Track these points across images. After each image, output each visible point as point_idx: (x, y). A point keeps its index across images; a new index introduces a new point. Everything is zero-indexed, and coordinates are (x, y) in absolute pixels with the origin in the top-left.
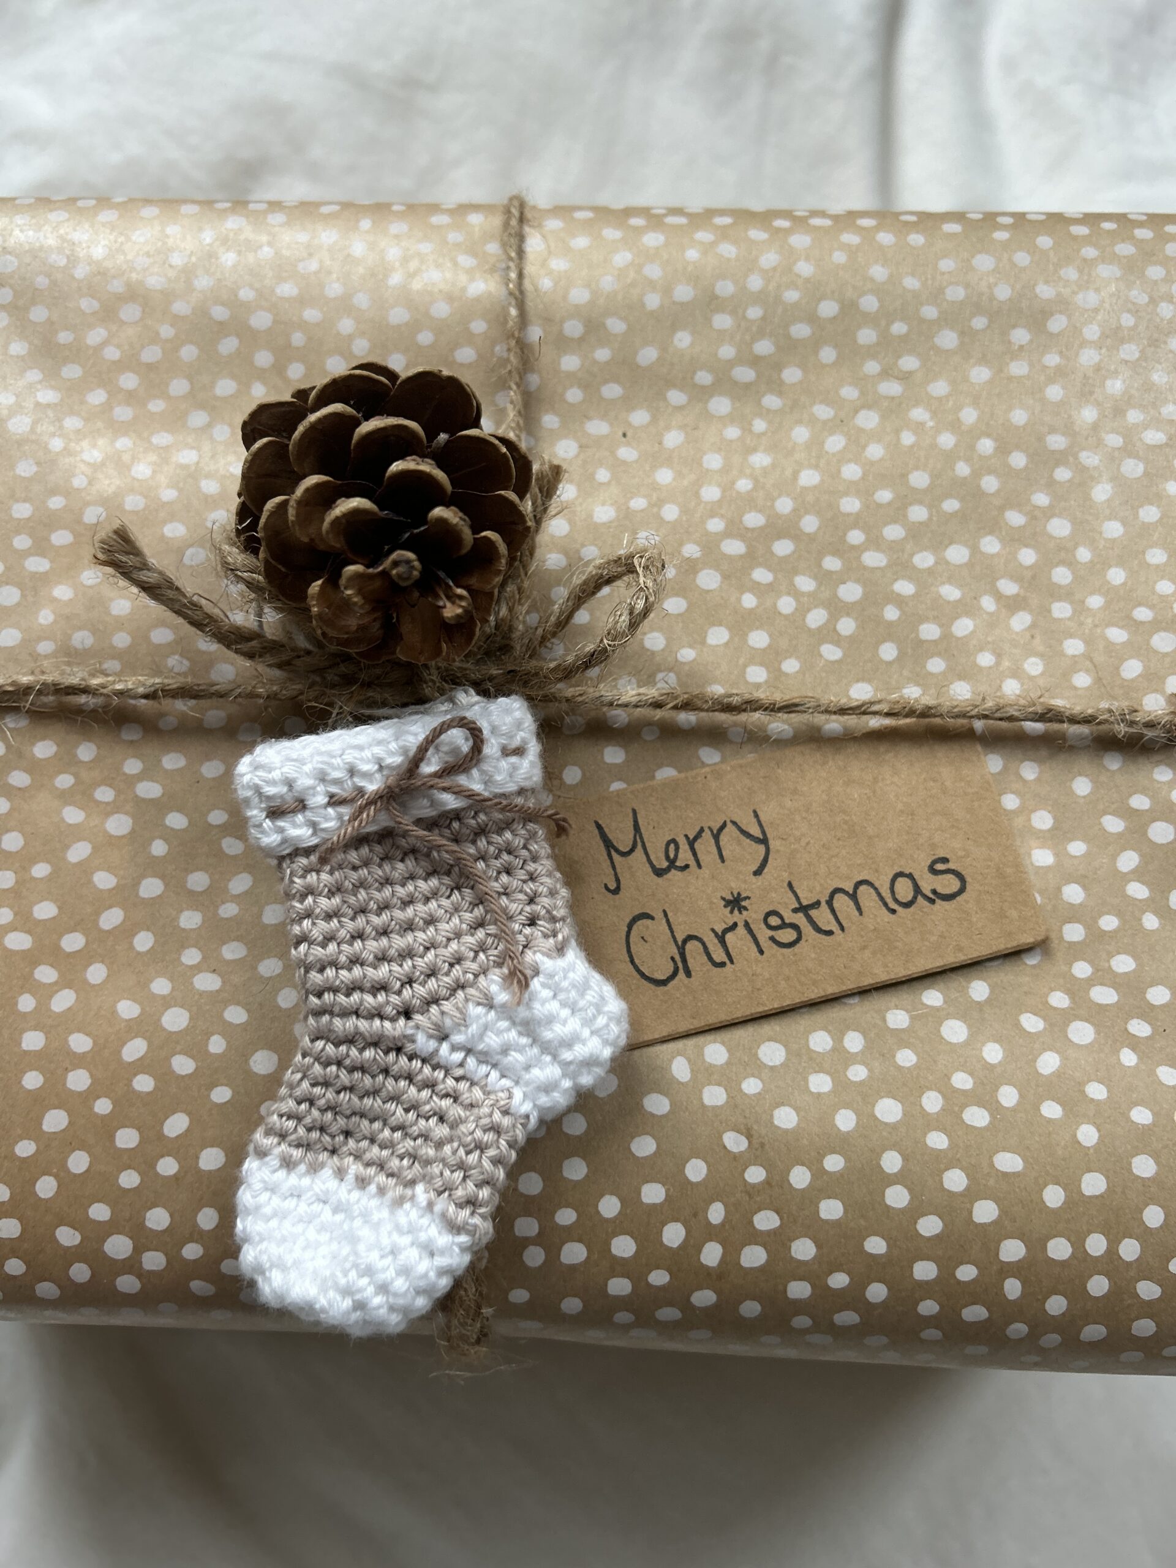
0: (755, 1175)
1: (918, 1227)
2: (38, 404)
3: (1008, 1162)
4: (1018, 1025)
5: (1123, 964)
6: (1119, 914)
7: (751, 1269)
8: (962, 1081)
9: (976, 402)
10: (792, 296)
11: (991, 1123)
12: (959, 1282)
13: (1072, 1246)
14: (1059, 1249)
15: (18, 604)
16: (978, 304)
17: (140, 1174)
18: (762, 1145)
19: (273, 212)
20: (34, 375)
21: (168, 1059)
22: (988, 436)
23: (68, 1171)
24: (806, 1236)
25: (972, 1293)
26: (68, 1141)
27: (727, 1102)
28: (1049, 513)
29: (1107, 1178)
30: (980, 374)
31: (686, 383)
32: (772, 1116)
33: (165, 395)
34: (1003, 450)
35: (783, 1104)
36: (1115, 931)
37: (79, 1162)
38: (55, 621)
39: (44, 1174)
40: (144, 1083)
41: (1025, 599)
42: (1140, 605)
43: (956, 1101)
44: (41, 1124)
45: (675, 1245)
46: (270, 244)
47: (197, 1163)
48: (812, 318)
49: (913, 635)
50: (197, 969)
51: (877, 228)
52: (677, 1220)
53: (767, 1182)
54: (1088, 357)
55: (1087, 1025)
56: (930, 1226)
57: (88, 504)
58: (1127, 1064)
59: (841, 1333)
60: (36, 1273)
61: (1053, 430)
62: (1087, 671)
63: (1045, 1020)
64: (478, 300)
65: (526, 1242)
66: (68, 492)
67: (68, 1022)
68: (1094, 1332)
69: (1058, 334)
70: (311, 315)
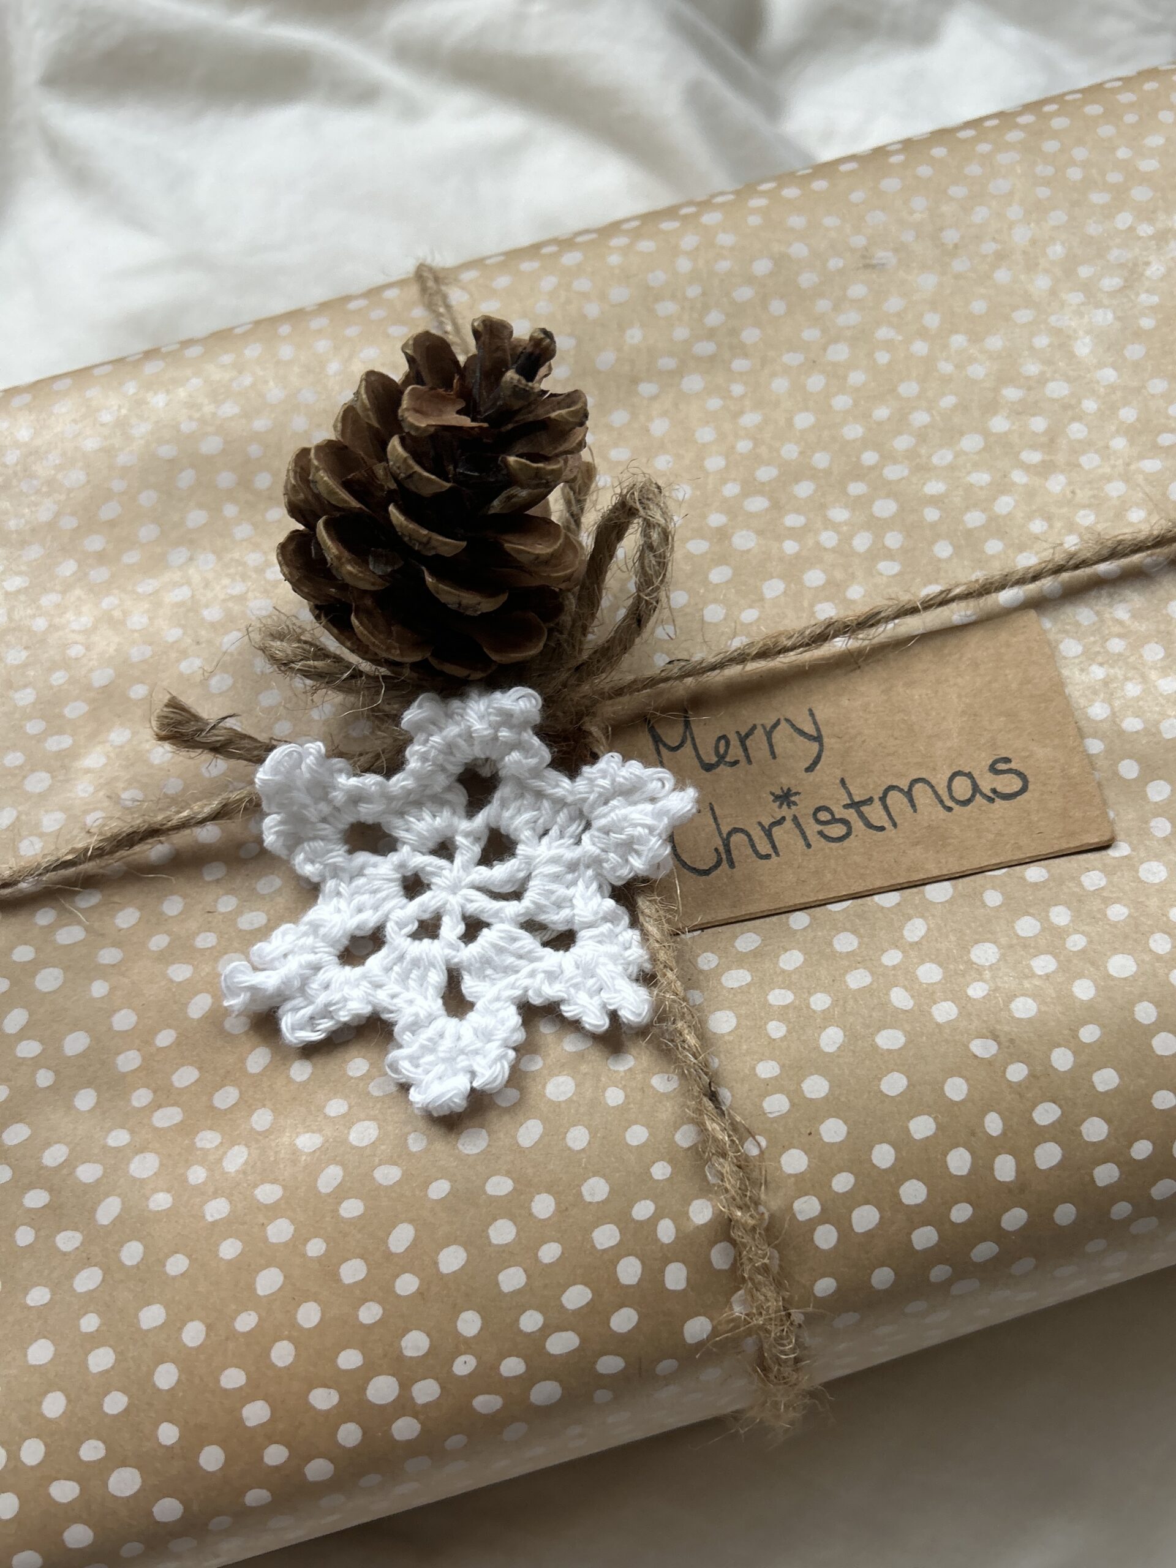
0: (1017, 1072)
10: (723, 266)
17: (379, 1303)
18: (1011, 1042)
21: (370, 1175)
22: (957, 332)
23: (301, 1329)
24: (1091, 1115)
26: (290, 1297)
27: (959, 1014)
28: (1043, 379)
30: (927, 281)
31: (652, 373)
33: (136, 545)
34: (976, 339)
35: (1016, 996)
37: (309, 1315)
38: (96, 791)
39: (275, 1341)
40: (352, 1208)
41: (1051, 462)
42: (1161, 432)
44: (255, 1289)
45: (965, 1172)
47: (438, 1269)
49: (960, 528)
50: (367, 1078)
51: (780, 188)
52: (957, 1146)
53: (1032, 1076)
54: (1021, 235)
67: (251, 1176)
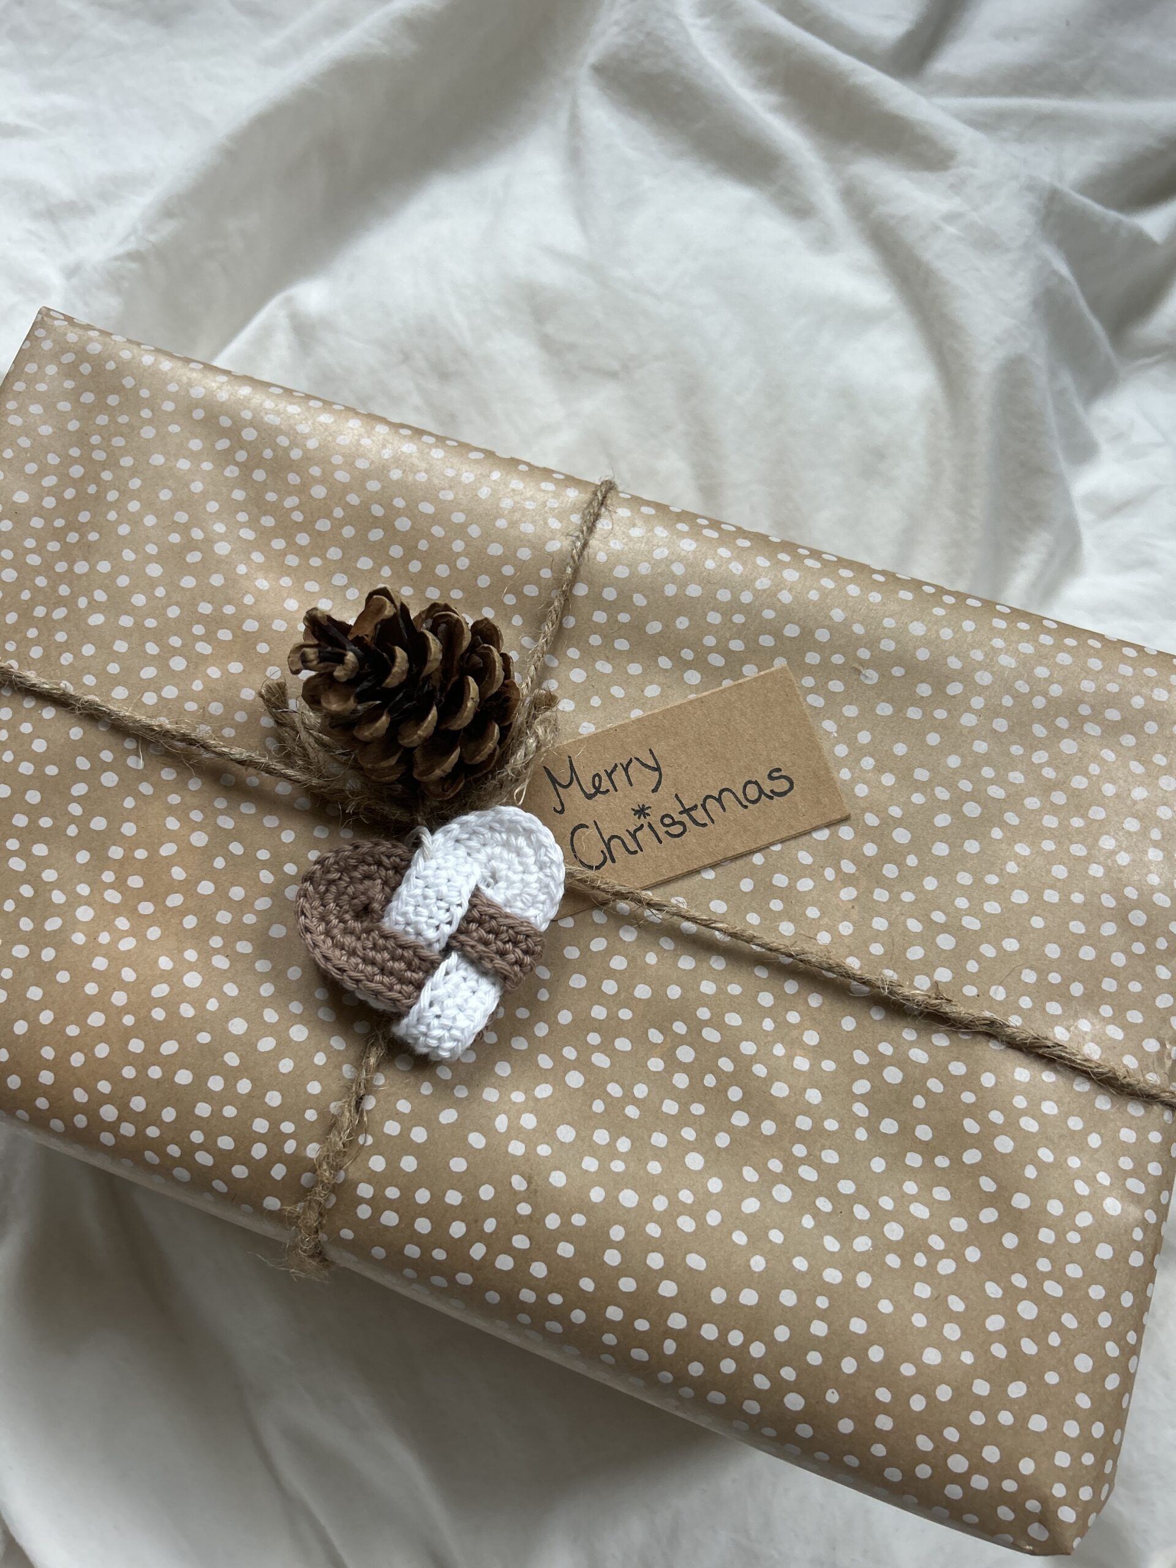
0: (524, 1209)
1: (620, 1283)
2: (239, 537)
3: (696, 1262)
4: (740, 1172)
5: (830, 1157)
6: (841, 1122)
7: (501, 1270)
8: (686, 1196)
9: (872, 731)
10: (769, 614)
11: (694, 1231)
12: (635, 1329)
13: (719, 1333)
14: (710, 1332)
15: (182, 671)
16: (901, 658)
18: (536, 1191)
19: (437, 447)
20: (242, 517)
21: (179, 1004)
22: (872, 756)
23: (94, 1054)
24: (543, 1262)
25: (641, 1339)
26: (101, 1035)
27: (524, 1155)
28: (898, 823)
29: (760, 1296)
30: (885, 709)
31: (674, 656)
32: (550, 1174)
33: (323, 557)
34: (880, 769)
35: (560, 1169)
36: (834, 1132)
37: (102, 1051)
38: (202, 690)
39: (78, 1051)
40: (159, 1014)
41: (858, 879)
42: (939, 909)
43: (676, 1208)
44: (87, 1018)
45: (456, 1237)
46: (426, 471)
47: (174, 1077)
48: (778, 635)
49: (768, 879)
50: (217, 951)
51: (851, 581)
52: (463, 1221)
53: (530, 1217)
54: (968, 720)
55: (788, 1189)
56: (627, 1285)
57: (249, 617)
58: (805, 1226)
59: (549, 1336)
60: (54, 1111)
61: (922, 766)
62: (883, 944)
63: (760, 1176)
64: (550, 554)
65: (362, 1200)
66: (240, 606)
67: (127, 959)
68: (717, 1397)
69: (953, 697)
70: (438, 531)
